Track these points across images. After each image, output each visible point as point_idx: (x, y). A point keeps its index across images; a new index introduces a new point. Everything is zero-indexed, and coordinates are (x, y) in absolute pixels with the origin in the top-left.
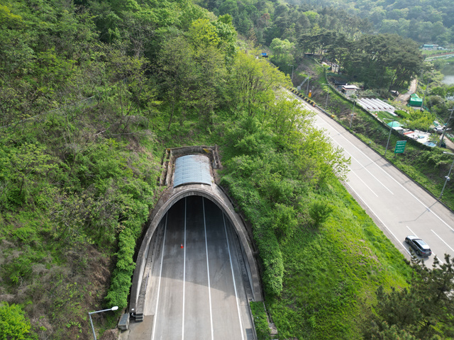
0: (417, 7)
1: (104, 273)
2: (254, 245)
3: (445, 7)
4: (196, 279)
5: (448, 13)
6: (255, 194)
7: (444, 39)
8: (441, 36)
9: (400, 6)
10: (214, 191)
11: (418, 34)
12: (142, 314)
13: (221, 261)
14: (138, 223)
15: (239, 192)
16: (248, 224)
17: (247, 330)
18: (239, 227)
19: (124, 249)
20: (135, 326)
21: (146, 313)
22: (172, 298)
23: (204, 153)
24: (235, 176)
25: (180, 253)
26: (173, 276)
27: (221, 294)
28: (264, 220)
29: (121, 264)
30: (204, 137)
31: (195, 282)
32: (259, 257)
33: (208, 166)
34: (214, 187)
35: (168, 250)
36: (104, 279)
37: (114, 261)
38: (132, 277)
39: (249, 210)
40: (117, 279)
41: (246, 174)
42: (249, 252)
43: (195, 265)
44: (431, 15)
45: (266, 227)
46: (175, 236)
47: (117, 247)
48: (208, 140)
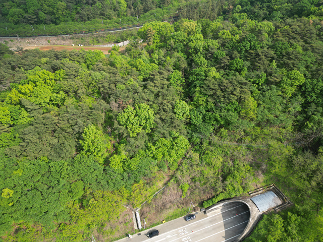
4: (226, 225)
15: (261, 225)
19: (218, 197)
21: (208, 214)
22: (216, 220)
23: (283, 200)
24: (268, 220)
25: (234, 215)
26: (223, 217)
27: (224, 235)
29: (214, 199)
30: (294, 195)
31: (224, 225)
33: (274, 205)
34: (261, 213)
35: (233, 210)
36: (208, 198)
37: (214, 197)
38: (213, 205)
40: (210, 201)
41: (272, 224)
46: (241, 210)
48: (293, 198)
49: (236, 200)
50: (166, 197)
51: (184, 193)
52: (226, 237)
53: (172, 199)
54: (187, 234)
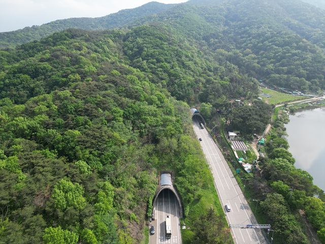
1: (146, 208)
2: (182, 204)
3: (308, 68)
4: (167, 212)
5: (310, 72)
6: (183, 190)
7: (305, 89)
8: (304, 87)
9: (283, 65)
10: (172, 188)
11: (290, 84)
13: (173, 208)
14: (153, 196)
15: (179, 189)
16: (181, 198)
17: (179, 224)
18: (178, 199)
19: (150, 203)
20: (153, 221)
21: (155, 219)
23: (169, 173)
24: (178, 184)
25: (162, 205)
26: (161, 211)
27: (173, 216)
28: (185, 197)
29: (150, 206)
30: (169, 167)
32: (183, 207)
33: (170, 178)
34: (172, 186)
35: (159, 204)
37: (148, 206)
38: (152, 210)
39: (181, 194)
40: (149, 210)
41: (181, 183)
42: (181, 206)
43: (166, 208)
44: (300, 73)
45: (185, 199)
46: (161, 199)
47: (148, 202)
48: (171, 168)
49: (158, 194)
50: (133, 234)
51: (137, 220)
52: (175, 215)
53: (136, 231)
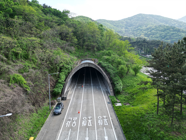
0: (174, 39)
1: (53, 84)
2: (111, 79)
12: (66, 98)
13: (98, 89)
15: (105, 65)
17: (108, 102)
19: (61, 77)
20: (63, 101)
21: (68, 98)
22: (78, 96)
23: (92, 60)
25: (82, 88)
31: (87, 93)
32: (113, 82)
35: (77, 87)
36: (53, 86)
37: (57, 80)
38: (63, 86)
39: (109, 70)
40: (58, 85)
51: (25, 86)
54: (78, 119)
